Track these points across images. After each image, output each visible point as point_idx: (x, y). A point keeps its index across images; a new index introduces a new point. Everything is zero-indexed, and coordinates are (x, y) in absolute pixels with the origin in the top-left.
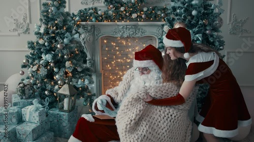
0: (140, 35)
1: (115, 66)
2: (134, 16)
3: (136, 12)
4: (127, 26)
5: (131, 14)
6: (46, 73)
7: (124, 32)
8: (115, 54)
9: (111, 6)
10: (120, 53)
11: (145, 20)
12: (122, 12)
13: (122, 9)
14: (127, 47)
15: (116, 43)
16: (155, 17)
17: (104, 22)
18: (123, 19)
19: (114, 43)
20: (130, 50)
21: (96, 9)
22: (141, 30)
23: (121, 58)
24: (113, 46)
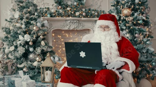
0: (81, 28)
1: (61, 54)
2: (77, 14)
3: (78, 11)
5: (75, 13)
6: (24, 52)
7: (70, 26)
8: (61, 45)
11: (84, 17)
12: (68, 11)
13: (68, 9)
14: (70, 38)
15: (61, 36)
16: (91, 15)
17: (56, 17)
18: (69, 16)
19: (60, 36)
21: (48, 8)
22: (82, 25)
24: (59, 38)
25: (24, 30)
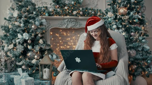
1: (59, 52)
2: (75, 13)
3: (75, 10)
4: (71, 19)
5: (72, 12)
6: (23, 50)
7: (68, 24)
8: (59, 43)
9: (57, 6)
10: (62, 42)
11: (81, 16)
12: (66, 10)
13: (66, 8)
14: (67, 37)
15: (59, 34)
16: (88, 14)
18: (66, 15)
19: (57, 34)
20: (69, 39)
22: (79, 23)
23: (63, 45)
24: (57, 36)
25: (23, 28)
